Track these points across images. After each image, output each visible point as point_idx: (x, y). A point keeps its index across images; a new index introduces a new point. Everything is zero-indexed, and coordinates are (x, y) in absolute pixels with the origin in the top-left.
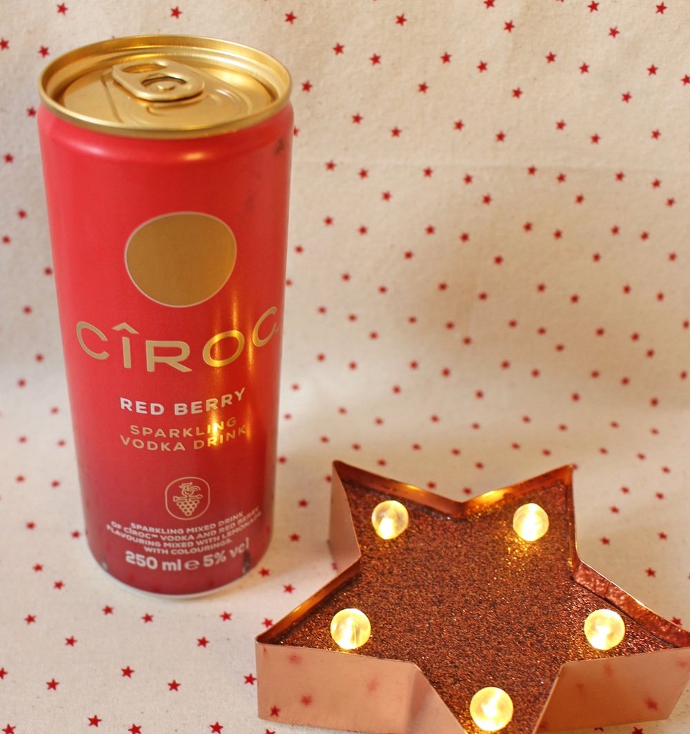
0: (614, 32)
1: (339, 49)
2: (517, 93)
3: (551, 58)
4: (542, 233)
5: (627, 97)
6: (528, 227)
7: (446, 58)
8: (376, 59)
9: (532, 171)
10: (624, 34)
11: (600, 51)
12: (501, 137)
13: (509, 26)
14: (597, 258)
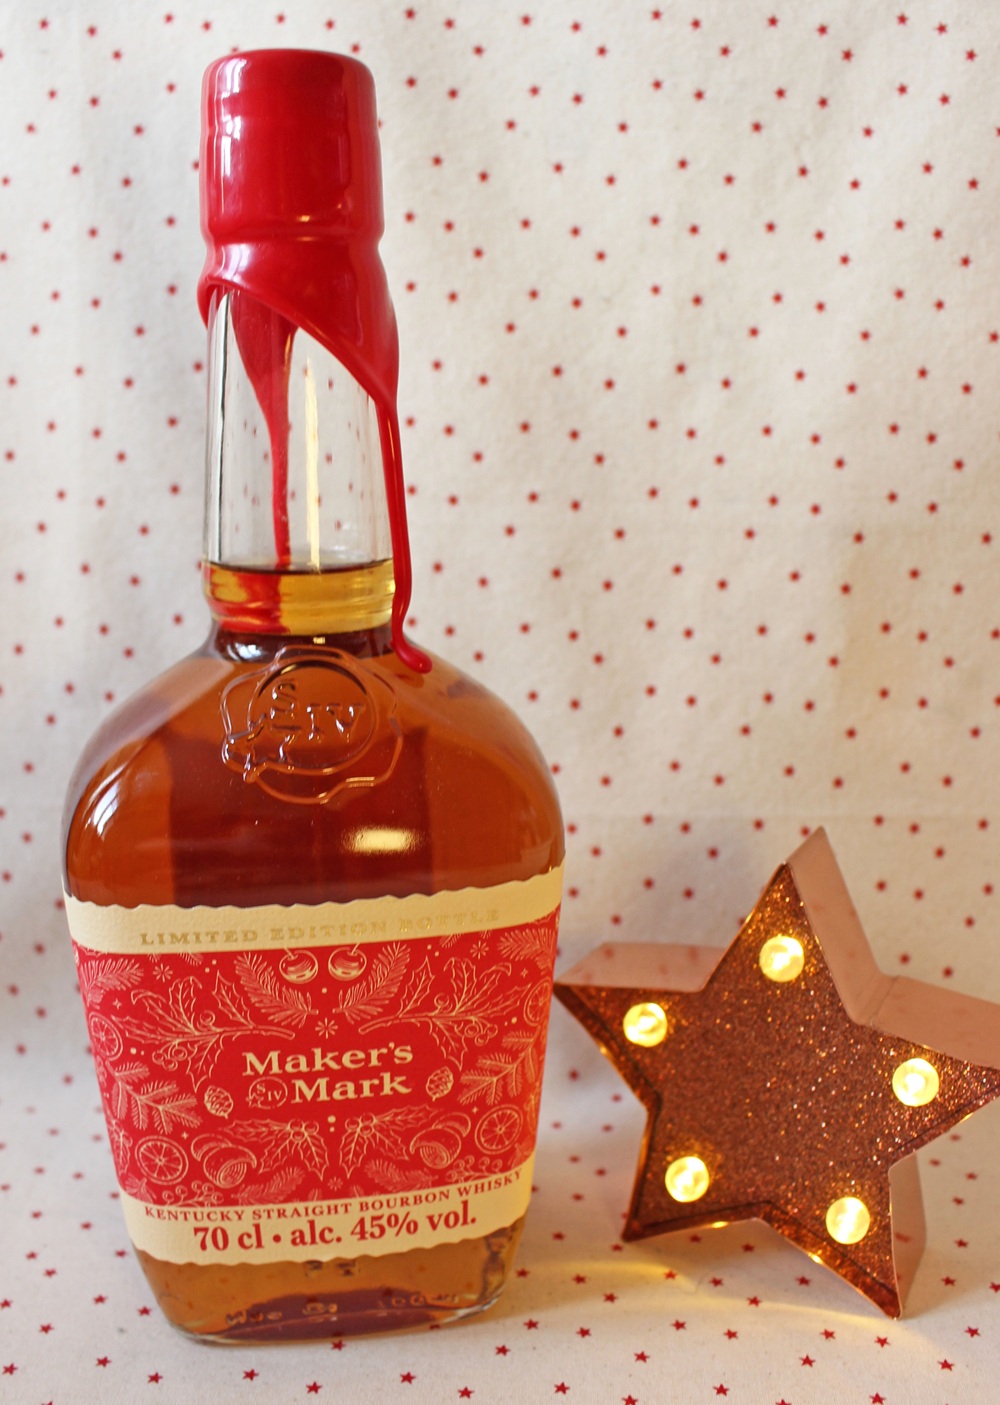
0: (949, 662)
1: (651, 691)
2: (851, 733)
3: (884, 694)
4: (899, 892)
5: (976, 733)
6: (881, 886)
7: (768, 698)
8: (691, 701)
9: (879, 820)
10: (962, 663)
11: (938, 684)
12: (838, 783)
13: (834, 662)
14: (970, 922)
